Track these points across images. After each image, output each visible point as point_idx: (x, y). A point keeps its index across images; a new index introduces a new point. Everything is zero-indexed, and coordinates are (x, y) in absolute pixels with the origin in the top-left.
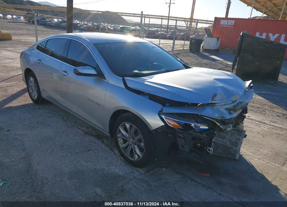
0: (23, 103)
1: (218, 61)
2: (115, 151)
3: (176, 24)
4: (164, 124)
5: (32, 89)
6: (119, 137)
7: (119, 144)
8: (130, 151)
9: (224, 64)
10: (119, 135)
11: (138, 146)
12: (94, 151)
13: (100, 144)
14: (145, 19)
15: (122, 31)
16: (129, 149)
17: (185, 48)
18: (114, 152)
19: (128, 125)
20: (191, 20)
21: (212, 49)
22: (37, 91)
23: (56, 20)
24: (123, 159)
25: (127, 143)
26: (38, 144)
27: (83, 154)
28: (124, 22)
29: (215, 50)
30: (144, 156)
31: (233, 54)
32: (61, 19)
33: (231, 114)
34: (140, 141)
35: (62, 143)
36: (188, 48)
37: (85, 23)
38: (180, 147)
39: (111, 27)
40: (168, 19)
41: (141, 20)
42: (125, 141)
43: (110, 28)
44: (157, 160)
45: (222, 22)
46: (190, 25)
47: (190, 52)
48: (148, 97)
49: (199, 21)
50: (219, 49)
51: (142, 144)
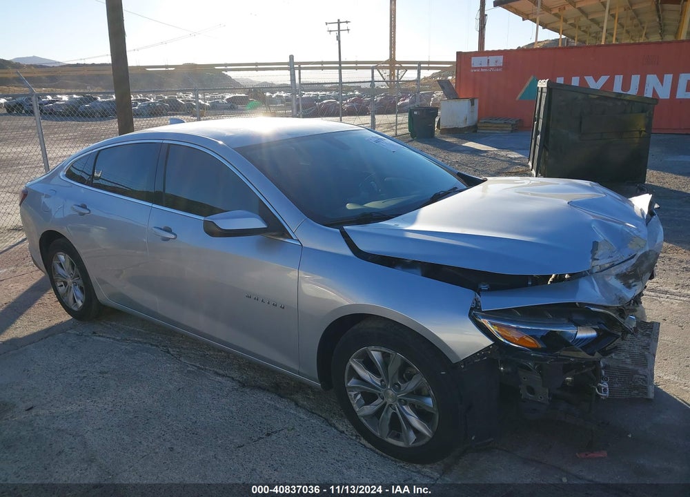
0: (44, 324)
1: (485, 154)
2: (337, 425)
3: (373, 77)
4: (492, 343)
5: (66, 284)
6: (352, 388)
7: (354, 406)
8: (388, 422)
9: (503, 158)
10: (352, 383)
11: (413, 407)
12: (282, 432)
13: (292, 412)
14: (300, 73)
15: (233, 108)
16: (387, 416)
17: (399, 132)
18: (336, 428)
19: (377, 352)
20: (392, 64)
21: (462, 125)
22: (81, 288)
23: (65, 98)
24: (369, 445)
25: (379, 401)
26: (125, 437)
27: (258, 446)
28: (234, 86)
29: (469, 128)
30: (435, 434)
31: (512, 131)
32: (77, 94)
33: (629, 287)
34: (418, 393)
35: (189, 422)
36: (407, 131)
37: (139, 98)
38: (524, 392)
39: (204, 100)
40: (340, 69)
41: (293, 75)
42: (369, 398)
43: (202, 103)
44: (475, 438)
45: (476, 62)
46: (390, 76)
47: (412, 141)
48: (418, 271)
49: (422, 65)
50: (479, 125)
51: (429, 401)
